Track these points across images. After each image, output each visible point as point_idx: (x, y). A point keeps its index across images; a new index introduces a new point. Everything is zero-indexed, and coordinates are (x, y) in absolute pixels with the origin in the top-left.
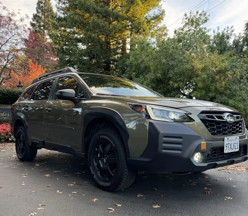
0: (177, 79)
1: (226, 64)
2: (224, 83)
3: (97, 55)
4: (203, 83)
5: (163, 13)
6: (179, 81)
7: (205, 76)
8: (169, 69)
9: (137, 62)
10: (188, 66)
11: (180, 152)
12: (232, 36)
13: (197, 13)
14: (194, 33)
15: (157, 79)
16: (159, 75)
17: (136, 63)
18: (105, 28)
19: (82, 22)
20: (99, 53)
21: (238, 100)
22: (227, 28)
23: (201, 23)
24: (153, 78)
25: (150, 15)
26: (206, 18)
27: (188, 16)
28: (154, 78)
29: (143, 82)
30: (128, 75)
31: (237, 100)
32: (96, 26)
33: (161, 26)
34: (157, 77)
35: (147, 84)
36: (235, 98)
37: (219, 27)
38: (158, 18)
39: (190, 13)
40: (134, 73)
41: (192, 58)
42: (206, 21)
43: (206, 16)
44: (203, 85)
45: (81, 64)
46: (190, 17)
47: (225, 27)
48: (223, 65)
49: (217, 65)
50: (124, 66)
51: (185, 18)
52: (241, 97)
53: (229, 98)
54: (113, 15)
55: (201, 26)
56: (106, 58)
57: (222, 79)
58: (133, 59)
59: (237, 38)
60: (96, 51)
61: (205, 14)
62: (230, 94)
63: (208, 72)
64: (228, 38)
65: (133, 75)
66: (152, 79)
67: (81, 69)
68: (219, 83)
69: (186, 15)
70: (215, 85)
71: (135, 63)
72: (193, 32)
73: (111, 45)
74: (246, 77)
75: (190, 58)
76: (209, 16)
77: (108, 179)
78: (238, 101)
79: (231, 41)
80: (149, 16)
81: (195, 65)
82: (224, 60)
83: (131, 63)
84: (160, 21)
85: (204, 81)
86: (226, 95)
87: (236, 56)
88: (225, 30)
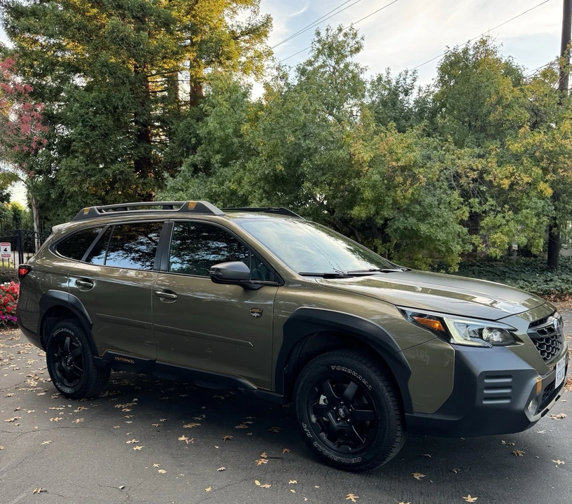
0: (319, 179)
1: (417, 154)
2: (410, 191)
3: (124, 107)
4: (373, 190)
5: (268, 22)
6: (321, 182)
7: (377, 177)
8: (302, 156)
9: (224, 131)
10: (342, 153)
11: (507, 401)
12: (413, 91)
13: (340, 30)
14: (334, 73)
15: (276, 175)
16: (280, 167)
17: (222, 133)
18: (142, 46)
19: (85, 27)
20: (128, 103)
21: (437, 225)
22: (404, 73)
23: (347, 53)
24: (267, 172)
25: (241, 23)
26: (357, 43)
27: (323, 35)
28: (268, 174)
29: (241, 177)
30: (200, 158)
31: (433, 225)
32: (121, 41)
33: (262, 49)
34: (274, 170)
35: (250, 182)
36: (431, 221)
37: (388, 68)
38: (256, 32)
39: (327, 30)
40: (218, 157)
41: (348, 136)
42: (358, 50)
43: (357, 40)
44: (372, 196)
45: (86, 126)
46: (327, 38)
47: (402, 70)
48: (411, 155)
49: (400, 155)
50: (190, 137)
51: (317, 39)
52: (441, 220)
53: (419, 220)
54: (159, 16)
55: (348, 60)
56: (144, 115)
57: (408, 183)
58: (216, 125)
59: (423, 95)
60: (122, 99)
61: (355, 35)
62: (421, 211)
63: (381, 169)
64: (406, 93)
65: (216, 160)
66: (264, 174)
67: (87, 139)
68: (401, 191)
69: (318, 34)
70: (393, 194)
71: (220, 133)
72: (332, 70)
73: (148, 82)
74: (445, 176)
75: (344, 136)
76: (362, 39)
77: (352, 448)
78: (435, 226)
79: (411, 101)
80: (238, 26)
81: (357, 152)
82: (411, 145)
83: (209, 133)
84: (262, 40)
85: (374, 187)
86: (413, 214)
87: (433, 137)
88: (400, 76)
